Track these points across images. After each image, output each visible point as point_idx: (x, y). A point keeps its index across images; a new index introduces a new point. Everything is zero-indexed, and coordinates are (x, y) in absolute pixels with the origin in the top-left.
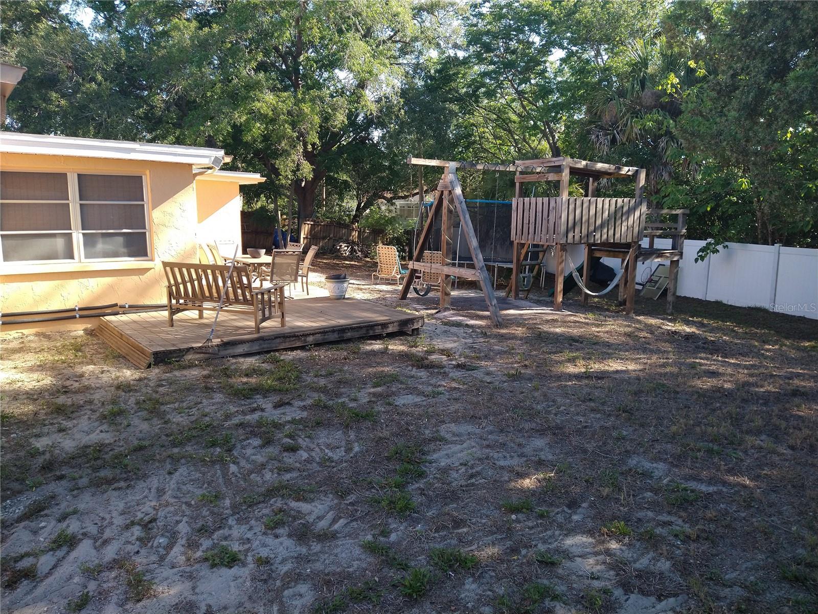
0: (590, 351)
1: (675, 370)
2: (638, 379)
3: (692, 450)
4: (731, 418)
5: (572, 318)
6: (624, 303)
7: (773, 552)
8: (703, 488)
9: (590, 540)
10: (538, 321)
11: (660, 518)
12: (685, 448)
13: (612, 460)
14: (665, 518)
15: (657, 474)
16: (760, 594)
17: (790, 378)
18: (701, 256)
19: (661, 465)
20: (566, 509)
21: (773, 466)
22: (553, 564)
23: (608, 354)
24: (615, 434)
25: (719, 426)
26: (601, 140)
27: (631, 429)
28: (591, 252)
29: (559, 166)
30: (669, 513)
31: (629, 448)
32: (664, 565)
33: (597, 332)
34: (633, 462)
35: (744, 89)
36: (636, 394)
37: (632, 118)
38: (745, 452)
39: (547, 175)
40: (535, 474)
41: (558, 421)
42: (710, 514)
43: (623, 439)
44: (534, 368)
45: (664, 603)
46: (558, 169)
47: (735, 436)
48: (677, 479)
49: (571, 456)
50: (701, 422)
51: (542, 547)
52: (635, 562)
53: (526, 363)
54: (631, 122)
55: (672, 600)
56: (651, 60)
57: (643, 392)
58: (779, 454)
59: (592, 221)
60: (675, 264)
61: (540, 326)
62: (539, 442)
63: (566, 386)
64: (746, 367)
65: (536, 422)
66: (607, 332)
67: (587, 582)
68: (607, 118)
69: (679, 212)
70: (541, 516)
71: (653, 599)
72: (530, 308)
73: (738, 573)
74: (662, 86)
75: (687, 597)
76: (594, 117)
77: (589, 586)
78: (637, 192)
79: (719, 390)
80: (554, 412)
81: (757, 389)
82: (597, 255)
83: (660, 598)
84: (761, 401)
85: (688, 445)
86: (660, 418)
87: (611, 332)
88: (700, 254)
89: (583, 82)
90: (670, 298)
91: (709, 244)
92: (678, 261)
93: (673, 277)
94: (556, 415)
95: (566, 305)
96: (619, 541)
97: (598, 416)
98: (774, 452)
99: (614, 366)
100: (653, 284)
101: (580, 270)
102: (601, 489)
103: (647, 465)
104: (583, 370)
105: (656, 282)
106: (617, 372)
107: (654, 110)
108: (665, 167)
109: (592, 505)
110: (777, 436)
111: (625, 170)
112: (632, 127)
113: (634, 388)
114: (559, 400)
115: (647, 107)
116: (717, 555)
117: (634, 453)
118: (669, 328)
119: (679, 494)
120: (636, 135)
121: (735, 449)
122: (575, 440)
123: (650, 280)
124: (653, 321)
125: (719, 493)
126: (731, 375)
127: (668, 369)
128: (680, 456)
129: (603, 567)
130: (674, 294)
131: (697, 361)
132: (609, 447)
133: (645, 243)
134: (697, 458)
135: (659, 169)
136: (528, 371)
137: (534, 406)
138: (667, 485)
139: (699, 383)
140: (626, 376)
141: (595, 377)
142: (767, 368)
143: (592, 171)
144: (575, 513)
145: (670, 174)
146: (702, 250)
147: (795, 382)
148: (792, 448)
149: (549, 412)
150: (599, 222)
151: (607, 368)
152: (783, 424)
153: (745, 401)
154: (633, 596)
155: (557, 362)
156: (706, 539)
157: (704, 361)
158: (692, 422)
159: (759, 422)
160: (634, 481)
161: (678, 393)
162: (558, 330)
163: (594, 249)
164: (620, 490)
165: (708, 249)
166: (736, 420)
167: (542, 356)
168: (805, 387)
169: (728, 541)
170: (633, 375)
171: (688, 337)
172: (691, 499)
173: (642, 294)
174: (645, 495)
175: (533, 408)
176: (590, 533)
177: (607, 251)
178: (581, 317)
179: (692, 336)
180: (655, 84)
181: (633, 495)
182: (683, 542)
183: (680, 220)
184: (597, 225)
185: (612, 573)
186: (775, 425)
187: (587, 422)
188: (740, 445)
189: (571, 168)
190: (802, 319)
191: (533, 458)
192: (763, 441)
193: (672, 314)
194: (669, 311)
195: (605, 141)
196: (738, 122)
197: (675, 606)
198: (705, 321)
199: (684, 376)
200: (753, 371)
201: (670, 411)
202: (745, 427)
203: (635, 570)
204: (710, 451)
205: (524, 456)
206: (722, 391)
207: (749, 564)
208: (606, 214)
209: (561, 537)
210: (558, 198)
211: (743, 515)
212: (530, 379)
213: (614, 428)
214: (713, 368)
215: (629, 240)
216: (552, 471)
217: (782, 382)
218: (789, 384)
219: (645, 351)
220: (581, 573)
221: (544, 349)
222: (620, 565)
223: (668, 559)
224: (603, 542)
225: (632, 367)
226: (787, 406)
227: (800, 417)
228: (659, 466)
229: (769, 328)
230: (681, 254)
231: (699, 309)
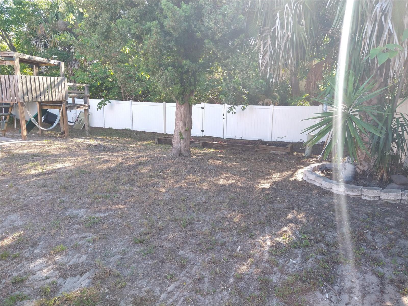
0: (44, 160)
1: (89, 162)
2: (71, 170)
3: (97, 199)
4: (114, 180)
5: (34, 144)
6: (63, 133)
7: (132, 234)
8: (102, 215)
9: (45, 260)
10: (12, 148)
11: (82, 236)
12: (94, 198)
13: (57, 214)
14: (84, 235)
15: (80, 215)
16: (127, 254)
17: (138, 158)
18: (99, 107)
19: (83, 210)
20: (30, 248)
21: (132, 197)
22: (22, 281)
23: (55, 160)
24: (58, 201)
25: (109, 184)
26: (38, 44)
27: (67, 196)
28: (41, 106)
29: (12, 57)
30: (86, 232)
31: (66, 206)
32: (84, 258)
33: (49, 149)
34: (68, 213)
35: (101, 25)
36: (69, 178)
37: (54, 34)
38: (121, 194)
39: (5, 62)
40: (11, 236)
41: (25, 202)
42: (105, 226)
43: (63, 202)
44: (9, 175)
45: (84, 276)
46: (11, 58)
47: (116, 188)
48: (90, 215)
49: (34, 219)
50: (101, 185)
51: (15, 275)
52: (69, 262)
53: (4, 173)
54: (54, 37)
55: (87, 274)
56: (60, 4)
57: (74, 176)
58: (134, 191)
59: (38, 89)
60: (86, 111)
61: (13, 151)
62: (14, 217)
63: (30, 182)
64: (121, 156)
65: (11, 206)
66: (54, 149)
67: (42, 282)
68: (39, 33)
69: (84, 85)
70: (15, 257)
71: (78, 277)
72: (7, 141)
73: (117, 248)
74: (67, 19)
75: (95, 269)
76: (33, 32)
77: (44, 284)
78: (61, 74)
79: (109, 168)
80: (23, 197)
81: (125, 165)
82: (45, 108)
83: (81, 275)
84: (127, 170)
85: (95, 197)
86: (81, 188)
87: (56, 148)
88: (99, 106)
89: (22, 10)
90: (87, 128)
91: (102, 101)
92: (88, 109)
93: (87, 118)
94: (24, 199)
95: (29, 137)
96: (60, 254)
97: (49, 194)
98: (132, 191)
99: (59, 165)
100: (79, 122)
101: (36, 117)
102: (51, 231)
103: (75, 212)
104: (40, 171)
105: (80, 121)
106: (60, 169)
107: (65, 32)
108: (75, 62)
109: (46, 241)
110: (133, 183)
111: (52, 62)
112: (54, 40)
113: (68, 175)
114: (26, 190)
115: (61, 30)
116: (109, 244)
117: (69, 208)
118: (87, 143)
119: (90, 221)
120: (58, 43)
121: (116, 193)
122: (35, 210)
123: (77, 120)
124: (79, 140)
125: (109, 215)
126: (114, 161)
127: (86, 163)
128: (91, 203)
129: (52, 271)
130: (89, 126)
131: (100, 156)
132: (55, 209)
133: (70, 101)
134: (99, 202)
135: (72, 63)
136: (6, 178)
137: (10, 197)
138: (86, 219)
139: (100, 167)
140: (65, 170)
141: (47, 174)
142: (129, 155)
143: (34, 61)
144: (36, 249)
145: (78, 65)
146: (99, 104)
147: (140, 159)
148: (139, 187)
149: (20, 199)
150: (42, 90)
151: (54, 168)
152: (135, 177)
153: (120, 171)
154: (68, 280)
155: (24, 169)
156: (103, 238)
157: (104, 156)
158: (97, 186)
159: (126, 179)
160: (68, 222)
161: (90, 173)
162: (25, 152)
163: (43, 105)
164: (61, 228)
165: (102, 103)
166: (117, 180)
167: (14, 168)
168: (144, 160)
169: (113, 235)
170: (68, 169)
171: (96, 146)
172: (96, 222)
173: (74, 127)
174: (74, 227)
175: (9, 199)
176: (45, 256)
177: (50, 105)
178: (39, 143)
179: (99, 145)
180: (64, 18)
181: (68, 229)
182: (93, 243)
183: (86, 89)
184: (41, 91)
185: (57, 272)
186: (132, 179)
187: (42, 199)
188: (118, 191)
189: (20, 59)
190: (144, 132)
191: (10, 227)
192: (128, 187)
193: (89, 136)
194: (87, 135)
195: (41, 45)
196: (99, 41)
197: (89, 275)
198: (105, 138)
199: (94, 164)
200: (124, 157)
201: (87, 183)
202: (120, 183)
203: (69, 266)
204: (105, 197)
205: (4, 227)
206: (110, 168)
207: (122, 243)
208: (45, 86)
209: (28, 264)
210: (14, 76)
211: (119, 222)
212: (7, 182)
213: (58, 198)
214: (107, 158)
215: (61, 99)
216: (21, 231)
217: (135, 160)
218: (138, 160)
219: (75, 155)
220: (39, 279)
221: (16, 163)
222: (61, 266)
223: (85, 254)
224: (52, 258)
225: (68, 164)
226: (137, 170)
227: (142, 173)
228: (82, 211)
229: (132, 137)
230: (89, 106)
231: (102, 132)
